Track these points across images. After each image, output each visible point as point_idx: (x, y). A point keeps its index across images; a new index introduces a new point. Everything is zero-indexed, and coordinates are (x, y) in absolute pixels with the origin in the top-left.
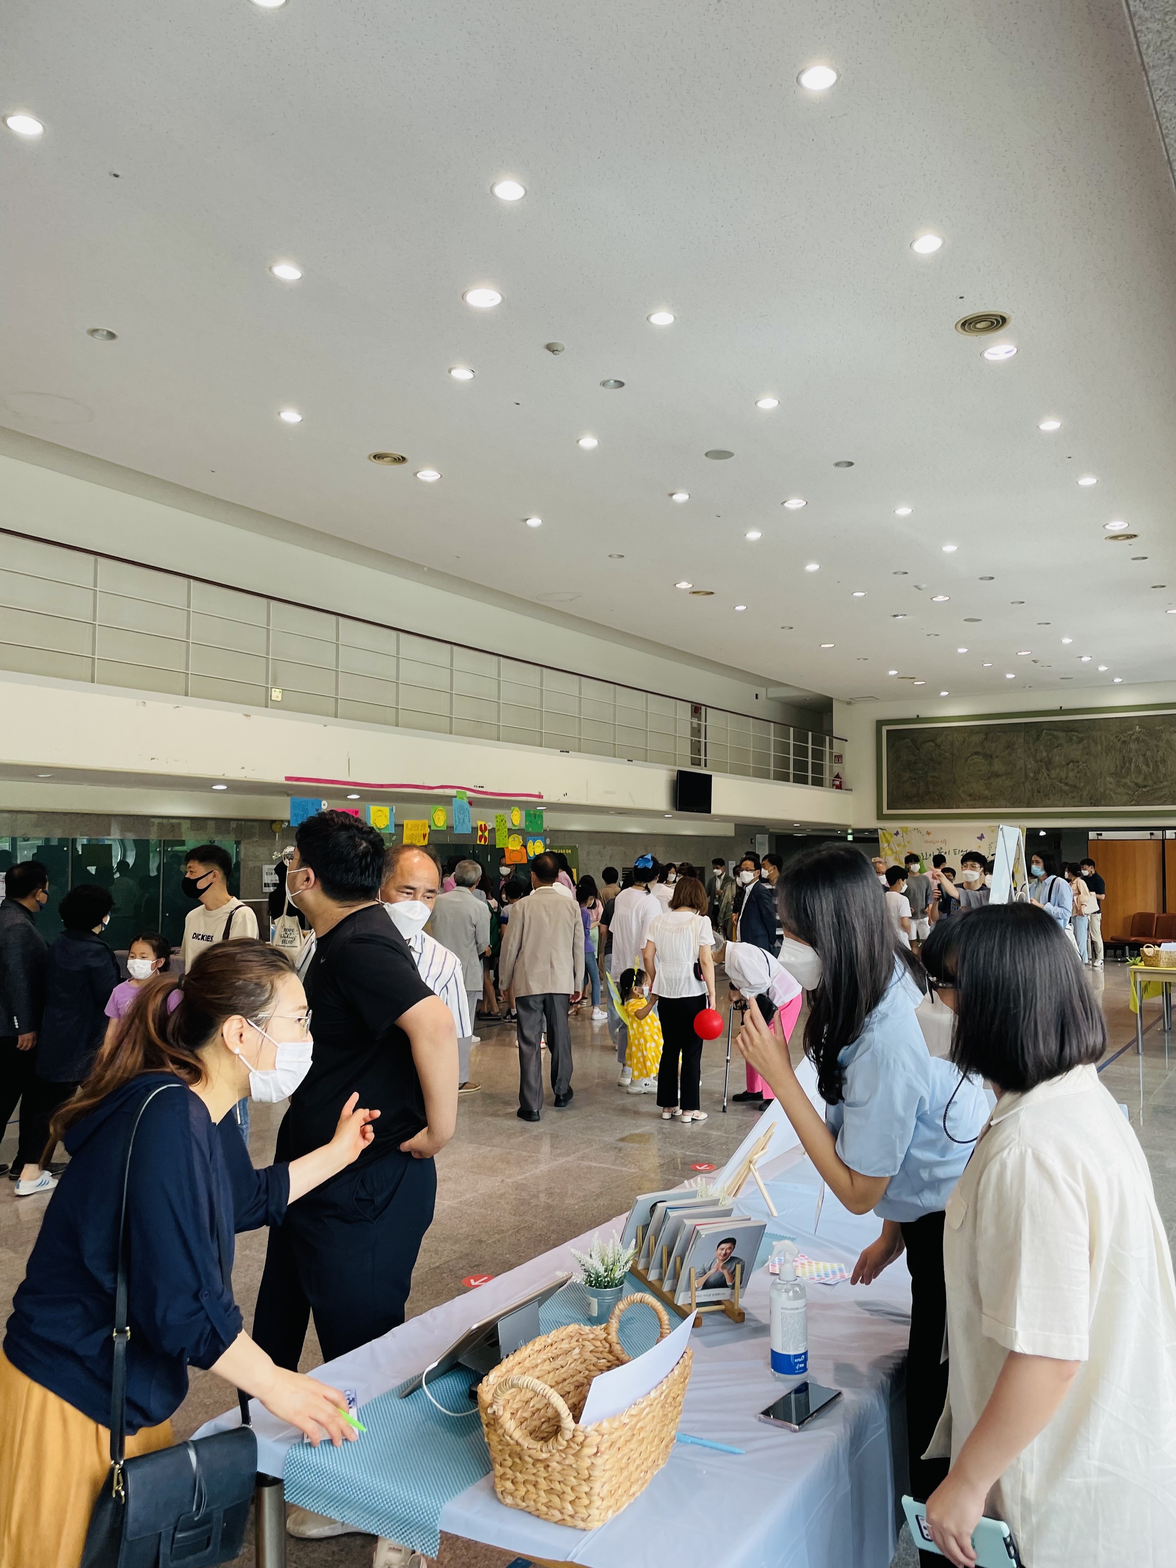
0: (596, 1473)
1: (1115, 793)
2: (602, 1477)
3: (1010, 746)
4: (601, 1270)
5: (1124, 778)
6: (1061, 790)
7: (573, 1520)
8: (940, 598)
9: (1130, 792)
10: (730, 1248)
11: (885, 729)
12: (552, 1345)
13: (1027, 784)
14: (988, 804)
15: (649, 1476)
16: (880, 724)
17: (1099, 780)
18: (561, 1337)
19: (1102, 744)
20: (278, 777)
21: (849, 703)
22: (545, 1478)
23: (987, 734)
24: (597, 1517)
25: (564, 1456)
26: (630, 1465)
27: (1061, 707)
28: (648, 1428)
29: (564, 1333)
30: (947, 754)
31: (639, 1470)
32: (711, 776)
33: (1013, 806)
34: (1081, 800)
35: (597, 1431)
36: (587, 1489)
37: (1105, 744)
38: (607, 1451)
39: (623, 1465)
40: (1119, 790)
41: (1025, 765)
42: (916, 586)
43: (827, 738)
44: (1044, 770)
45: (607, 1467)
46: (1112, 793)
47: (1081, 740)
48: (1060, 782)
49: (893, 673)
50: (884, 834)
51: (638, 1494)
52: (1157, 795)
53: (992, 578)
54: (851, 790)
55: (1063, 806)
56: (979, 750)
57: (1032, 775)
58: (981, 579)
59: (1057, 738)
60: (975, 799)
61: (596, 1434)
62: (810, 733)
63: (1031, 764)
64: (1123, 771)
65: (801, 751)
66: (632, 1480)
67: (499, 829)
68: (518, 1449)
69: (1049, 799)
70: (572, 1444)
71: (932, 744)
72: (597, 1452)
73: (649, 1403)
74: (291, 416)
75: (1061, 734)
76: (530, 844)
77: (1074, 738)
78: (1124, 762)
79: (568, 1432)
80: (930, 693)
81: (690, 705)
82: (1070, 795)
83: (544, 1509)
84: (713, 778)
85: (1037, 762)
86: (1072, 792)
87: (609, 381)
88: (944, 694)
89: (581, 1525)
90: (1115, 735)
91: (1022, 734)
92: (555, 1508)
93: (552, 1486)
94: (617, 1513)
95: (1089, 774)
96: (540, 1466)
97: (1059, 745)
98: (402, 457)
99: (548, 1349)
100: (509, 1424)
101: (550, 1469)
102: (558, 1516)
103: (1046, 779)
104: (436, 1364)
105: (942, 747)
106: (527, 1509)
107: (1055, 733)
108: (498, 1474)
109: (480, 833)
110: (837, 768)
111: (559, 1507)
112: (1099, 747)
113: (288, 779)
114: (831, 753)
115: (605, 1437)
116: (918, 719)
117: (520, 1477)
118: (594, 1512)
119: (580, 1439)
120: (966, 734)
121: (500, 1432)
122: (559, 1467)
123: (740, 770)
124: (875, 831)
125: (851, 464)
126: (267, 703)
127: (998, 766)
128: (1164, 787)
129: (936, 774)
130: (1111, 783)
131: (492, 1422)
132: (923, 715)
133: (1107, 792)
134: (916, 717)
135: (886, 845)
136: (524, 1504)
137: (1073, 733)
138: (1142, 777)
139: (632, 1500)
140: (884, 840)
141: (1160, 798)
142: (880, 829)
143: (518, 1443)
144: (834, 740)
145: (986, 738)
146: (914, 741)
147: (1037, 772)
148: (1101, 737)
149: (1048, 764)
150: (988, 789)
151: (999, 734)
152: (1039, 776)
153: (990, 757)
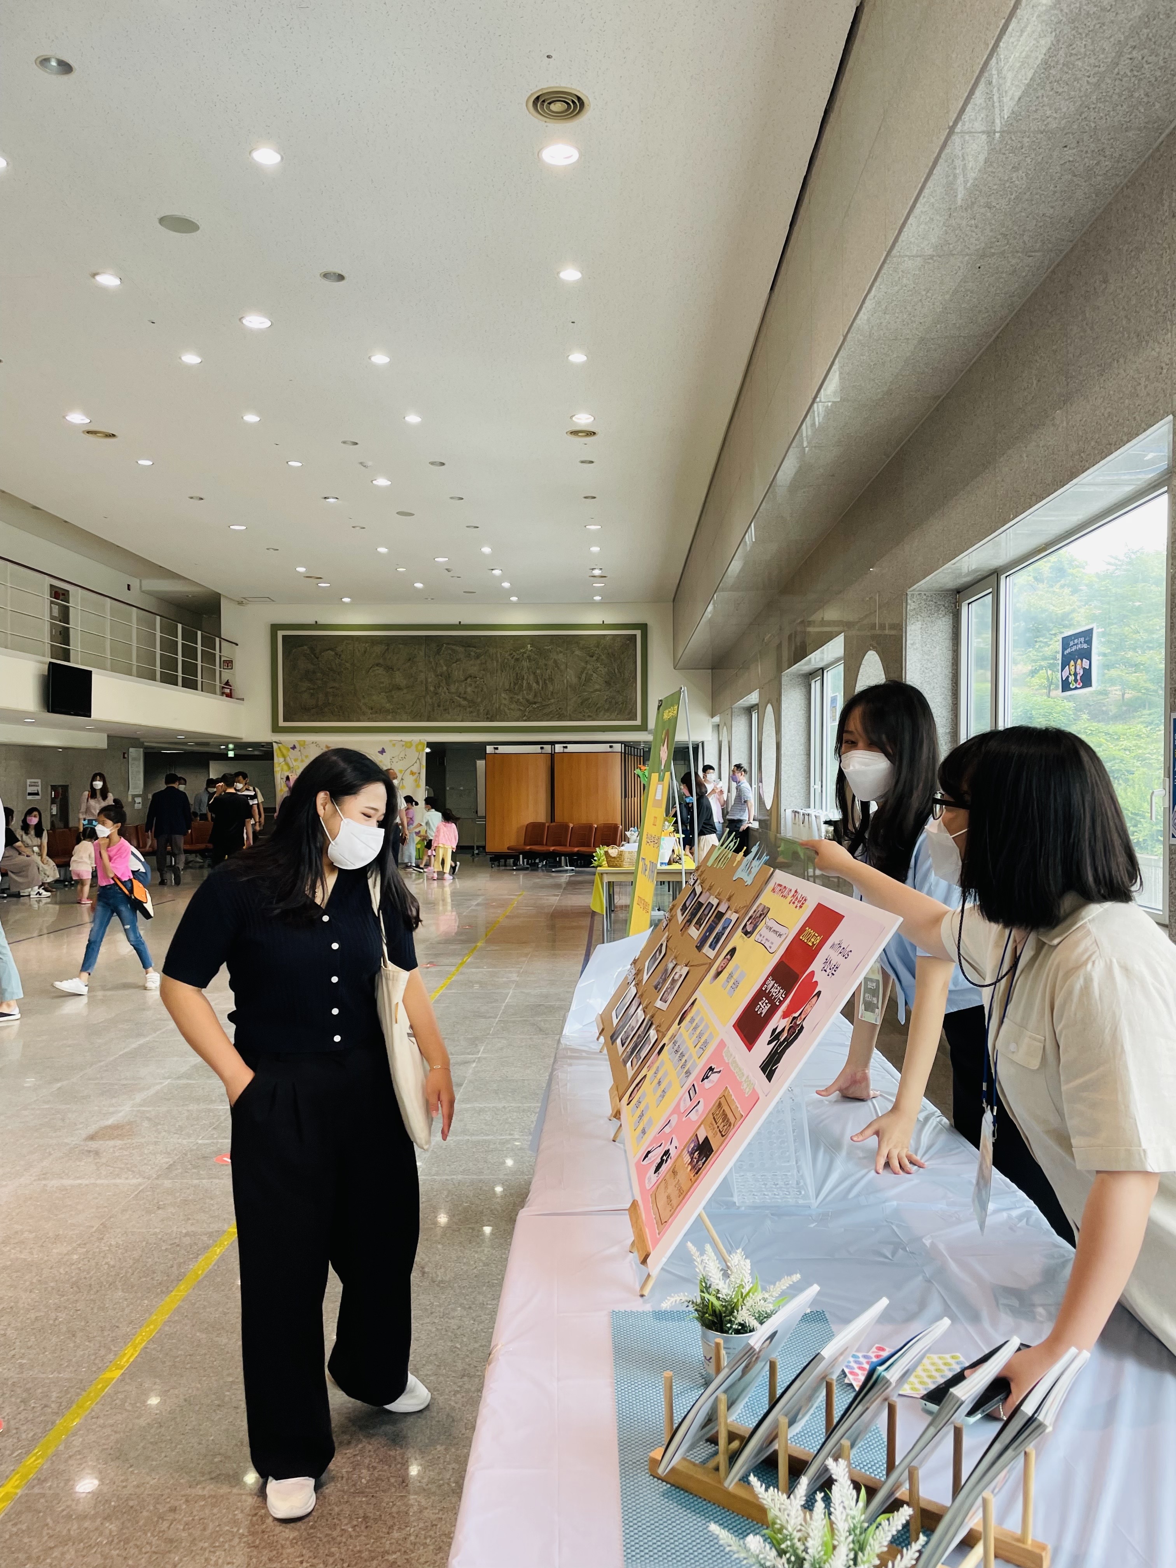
1: (509, 709)
3: (411, 659)
5: (515, 694)
6: (460, 705)
8: (382, 482)
9: (522, 708)
11: (280, 634)
13: (428, 697)
14: (389, 717)
16: (275, 628)
17: (494, 696)
19: (497, 661)
21: (238, 603)
23: (388, 645)
27: (460, 622)
30: (348, 665)
32: (90, 672)
33: (414, 719)
34: (478, 714)
37: (500, 660)
40: (512, 706)
41: (426, 679)
42: (361, 463)
43: (217, 640)
44: (443, 684)
46: (506, 709)
47: (478, 657)
48: (459, 697)
49: (301, 570)
50: (279, 748)
52: (544, 712)
53: (443, 464)
54: (243, 699)
55: (462, 721)
56: (381, 661)
57: (432, 689)
58: (432, 463)
59: (456, 651)
60: (376, 712)
62: (199, 633)
63: (431, 677)
64: (516, 688)
65: (190, 652)
69: (449, 713)
71: (332, 653)
75: (461, 649)
77: (473, 654)
78: (517, 679)
80: (333, 598)
82: (468, 709)
85: (437, 676)
86: (470, 707)
87: (50, 59)
88: (347, 600)
90: (509, 652)
91: (424, 647)
95: (485, 690)
97: (459, 660)
103: (445, 693)
105: (343, 656)
107: (454, 647)
110: (226, 675)
112: (495, 664)
114: (221, 657)
116: (316, 626)
120: (368, 644)
124: (270, 744)
125: (341, 278)
127: (399, 679)
128: (551, 704)
129: (336, 685)
130: (505, 699)
132: (322, 621)
133: (502, 707)
134: (313, 623)
135: (282, 760)
137: (472, 649)
138: (532, 693)
140: (280, 755)
141: (547, 715)
142: (276, 742)
144: (224, 642)
145: (388, 649)
146: (312, 649)
147: (437, 686)
148: (496, 653)
149: (448, 678)
150: (389, 702)
151: (401, 646)
152: (439, 691)
153: (392, 669)
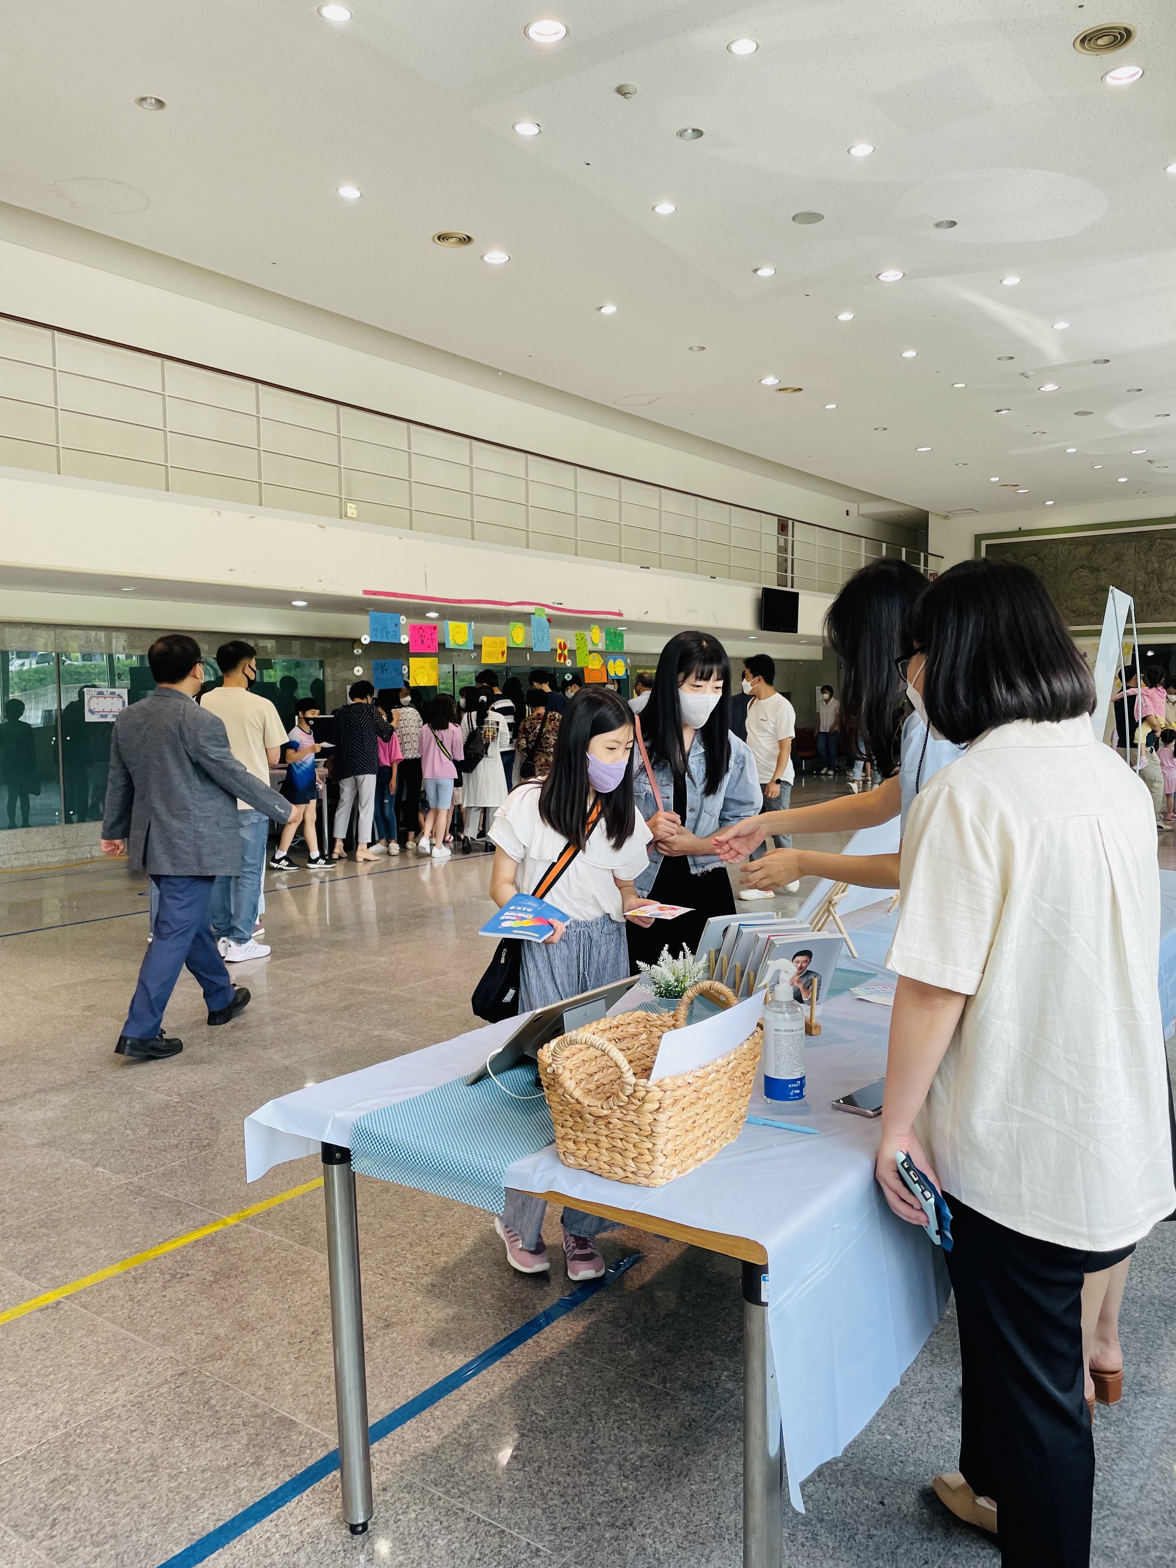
0: (658, 1129)
2: (666, 1134)
3: (1118, 558)
4: (671, 979)
6: (1173, 604)
7: (636, 1177)
8: (1049, 387)
10: (806, 961)
11: (984, 543)
12: (617, 1027)
15: (716, 1146)
16: (978, 538)
18: (627, 1021)
20: (356, 592)
21: (946, 517)
22: (606, 1136)
23: (1094, 546)
24: (661, 1174)
25: (625, 1112)
26: (696, 1130)
28: (716, 1097)
29: (631, 1017)
30: (1050, 569)
31: (706, 1137)
32: (797, 594)
35: (659, 1087)
36: (650, 1146)
38: (670, 1109)
39: (688, 1128)
41: (1135, 578)
42: (1022, 374)
43: (922, 554)
44: (1155, 582)
45: (670, 1125)
49: (994, 479)
51: (705, 1161)
53: (1108, 361)
56: (1086, 563)
57: (1141, 588)
58: (1095, 362)
60: (1079, 616)
61: (658, 1089)
62: (904, 550)
63: (1141, 576)
66: (698, 1145)
67: (579, 648)
68: (578, 1107)
69: (1160, 613)
70: (634, 1100)
71: (1036, 558)
72: (659, 1108)
73: (716, 1068)
74: (349, 192)
76: (611, 662)
79: (629, 1087)
80: (1035, 502)
81: (777, 518)
83: (608, 1167)
84: (800, 597)
85: (1148, 574)
87: (686, 130)
88: (1049, 503)
89: (645, 1181)
91: (1134, 543)
92: (617, 1166)
93: (614, 1144)
94: (682, 1175)
96: (600, 1122)
98: (468, 237)
99: (613, 1030)
100: (570, 1084)
101: (611, 1126)
102: (622, 1174)
103: (1156, 592)
104: (501, 1050)
105: (1046, 561)
106: (590, 1169)
108: (560, 1136)
109: (559, 651)
111: (622, 1164)
113: (366, 592)
115: (667, 1093)
116: (1020, 532)
117: (582, 1137)
118: (659, 1169)
119: (641, 1094)
120: (1072, 547)
121: (560, 1091)
122: (620, 1124)
125: (953, 224)
126: (343, 515)
131: (552, 1083)
132: (1025, 527)
134: (1017, 529)
136: (586, 1163)
139: (699, 1166)
143: (578, 1102)
144: (930, 557)
145: (1094, 550)
147: (1148, 585)
149: (1160, 575)
151: (1108, 545)
152: (1150, 589)
153: (1098, 570)
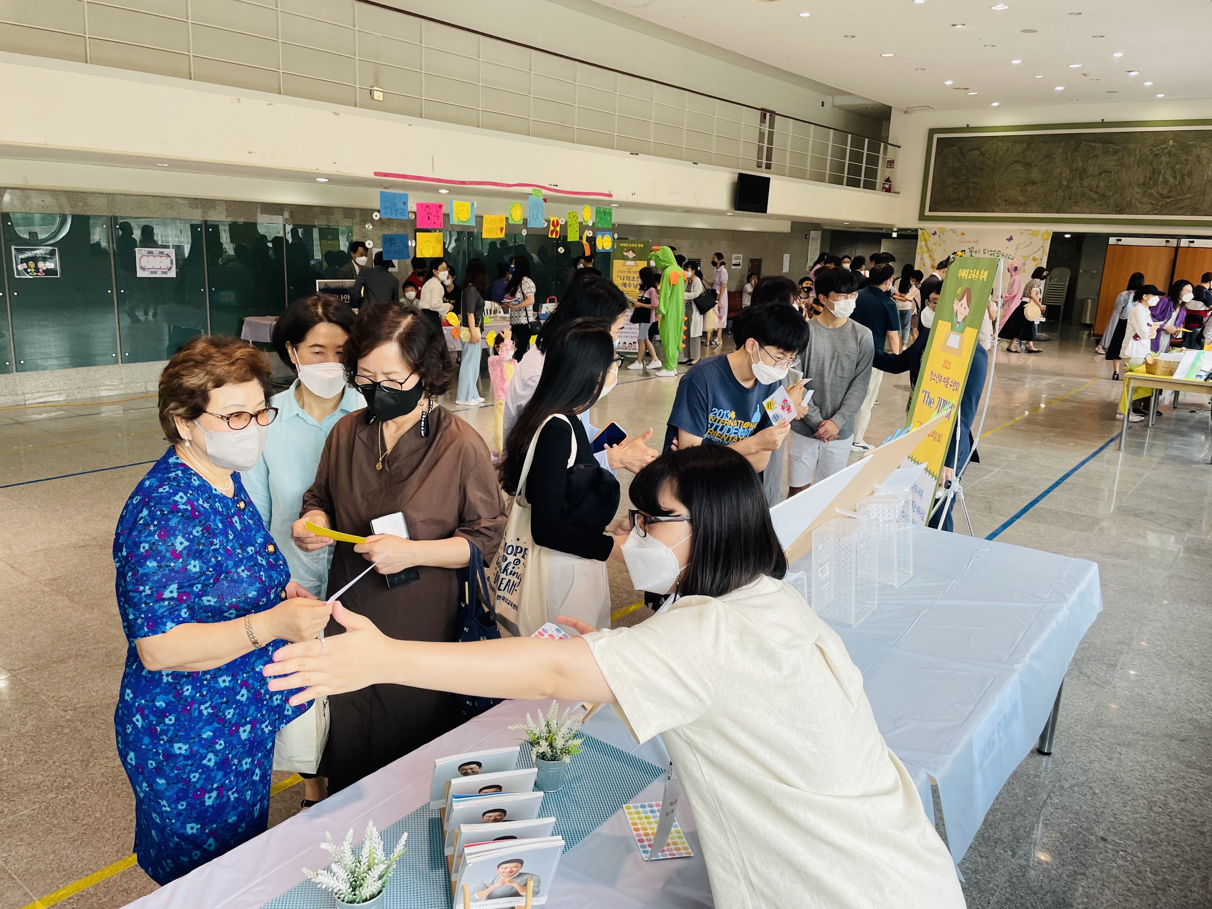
1: (1140, 203)
3: (1049, 156)
5: (1151, 188)
6: (1091, 199)
8: (1000, 7)
9: (1154, 202)
10: (516, 867)
11: (936, 137)
13: (1060, 190)
14: (1021, 209)
16: (932, 132)
17: (1127, 190)
19: (1135, 156)
21: (906, 112)
23: (1029, 144)
27: (1103, 120)
30: (990, 163)
32: (769, 179)
34: (1108, 207)
37: (1138, 156)
40: (1144, 200)
41: (1061, 173)
43: (882, 144)
44: (1077, 179)
46: (1137, 203)
47: (1116, 152)
48: (1091, 190)
49: (949, 83)
50: (923, 233)
52: (1179, 206)
54: (898, 193)
55: (1090, 213)
56: (1020, 158)
57: (1065, 183)
59: (1094, 148)
60: (1010, 204)
62: (867, 140)
63: (1066, 173)
64: (1151, 183)
65: (856, 157)
67: (571, 225)
69: (1078, 206)
71: (978, 152)
75: (1099, 146)
76: (599, 238)
77: (1111, 150)
78: (1153, 174)
80: (982, 104)
81: (760, 112)
82: (1098, 202)
84: (772, 182)
85: (1071, 171)
86: (1100, 201)
88: (995, 104)
90: (1148, 148)
91: (1063, 143)
95: (1118, 184)
97: (1096, 156)
103: (1077, 187)
105: (986, 155)
107: (1093, 144)
109: (551, 228)
110: (888, 173)
112: (1133, 159)
113: (376, 174)
114: (884, 159)
116: (968, 129)
120: (1010, 144)
123: (798, 174)
124: (916, 230)
127: (1035, 174)
128: (1187, 198)
129: (977, 180)
130: (1137, 193)
132: (972, 124)
133: (1133, 201)
134: (966, 126)
135: (923, 243)
137: (1110, 145)
138: (1168, 187)
140: (922, 239)
141: (1181, 208)
142: (921, 229)
144: (889, 146)
145: (1028, 147)
146: (961, 149)
147: (1071, 181)
148: (1135, 149)
149: (1083, 173)
150: (1022, 196)
151: (1041, 144)
152: (1072, 185)
153: (1029, 165)
